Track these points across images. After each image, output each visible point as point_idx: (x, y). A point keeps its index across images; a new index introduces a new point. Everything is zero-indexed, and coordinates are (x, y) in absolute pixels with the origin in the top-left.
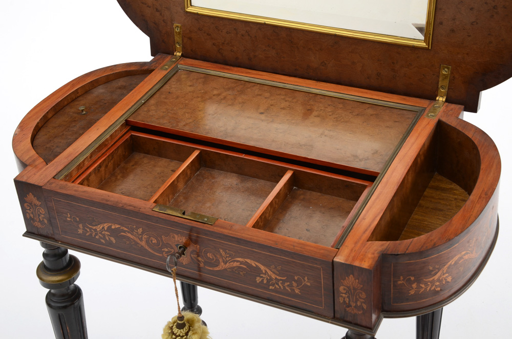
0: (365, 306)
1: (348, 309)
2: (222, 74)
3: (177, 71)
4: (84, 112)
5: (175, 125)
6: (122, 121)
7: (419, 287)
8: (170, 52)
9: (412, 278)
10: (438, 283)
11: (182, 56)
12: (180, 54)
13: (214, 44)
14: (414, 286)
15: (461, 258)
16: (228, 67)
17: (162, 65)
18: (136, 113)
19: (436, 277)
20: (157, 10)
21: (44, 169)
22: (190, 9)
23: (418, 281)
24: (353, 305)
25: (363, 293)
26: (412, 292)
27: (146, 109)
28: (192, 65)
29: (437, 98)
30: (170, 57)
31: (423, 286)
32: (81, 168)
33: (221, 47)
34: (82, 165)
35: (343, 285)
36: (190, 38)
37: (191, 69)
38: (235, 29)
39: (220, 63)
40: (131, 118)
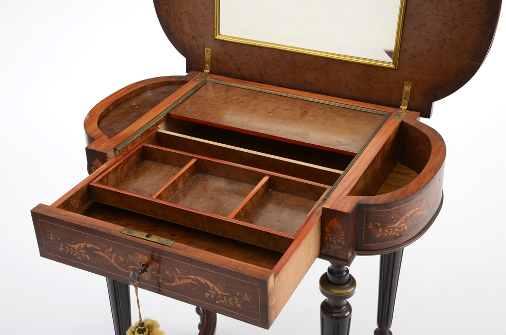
0: (343, 243)
1: (331, 246)
2: (240, 86)
3: (206, 83)
4: (136, 107)
5: (204, 118)
6: (165, 114)
7: (383, 232)
8: (201, 69)
9: (379, 224)
10: (397, 230)
11: (210, 72)
12: (209, 71)
13: (235, 64)
14: (380, 230)
15: (415, 213)
16: (245, 81)
17: (195, 78)
18: (175, 109)
19: (396, 225)
20: (193, 38)
21: (107, 142)
22: (218, 37)
23: (383, 227)
24: (335, 242)
25: (343, 232)
26: (378, 235)
27: (182, 107)
28: (217, 79)
29: (401, 107)
30: (200, 73)
31: (387, 231)
32: (135, 144)
33: (240, 66)
34: (135, 142)
35: (328, 227)
36: (217, 59)
37: (216, 81)
38: (251, 53)
39: (238, 78)
40: (172, 112)
